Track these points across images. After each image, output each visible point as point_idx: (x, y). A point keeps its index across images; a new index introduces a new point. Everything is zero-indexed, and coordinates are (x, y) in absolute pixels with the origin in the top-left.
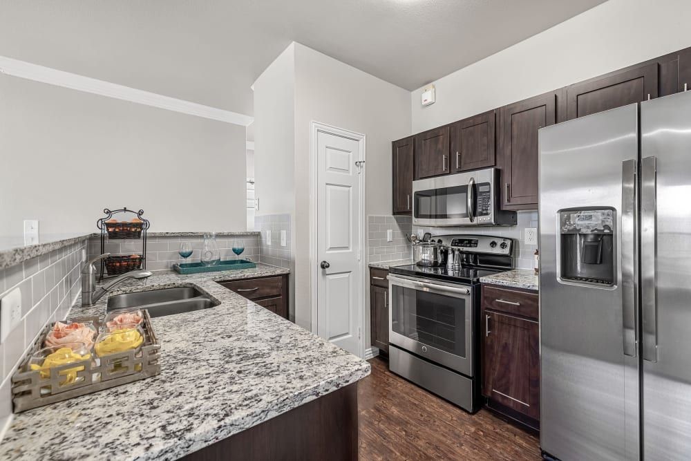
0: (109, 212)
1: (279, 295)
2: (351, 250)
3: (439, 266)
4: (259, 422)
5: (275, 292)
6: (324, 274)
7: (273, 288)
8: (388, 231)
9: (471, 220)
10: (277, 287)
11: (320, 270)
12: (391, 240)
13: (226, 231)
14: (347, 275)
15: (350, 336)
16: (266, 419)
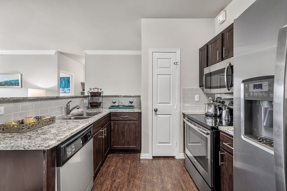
0: (91, 89)
1: (137, 120)
2: (171, 105)
3: (217, 117)
4: (5, 150)
5: (135, 119)
6: (156, 114)
7: (134, 117)
8: (196, 96)
9: (229, 90)
10: (136, 117)
11: (154, 112)
12: (198, 100)
13: (128, 95)
14: (169, 116)
15: (171, 144)
16: (7, 150)
